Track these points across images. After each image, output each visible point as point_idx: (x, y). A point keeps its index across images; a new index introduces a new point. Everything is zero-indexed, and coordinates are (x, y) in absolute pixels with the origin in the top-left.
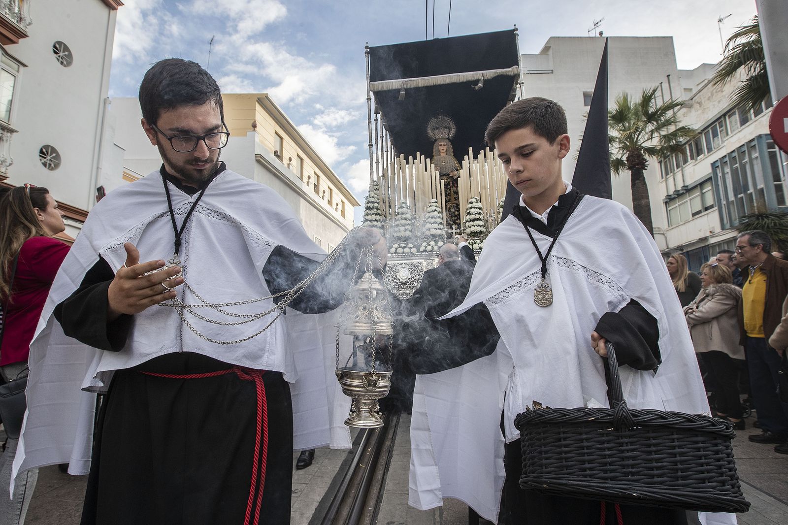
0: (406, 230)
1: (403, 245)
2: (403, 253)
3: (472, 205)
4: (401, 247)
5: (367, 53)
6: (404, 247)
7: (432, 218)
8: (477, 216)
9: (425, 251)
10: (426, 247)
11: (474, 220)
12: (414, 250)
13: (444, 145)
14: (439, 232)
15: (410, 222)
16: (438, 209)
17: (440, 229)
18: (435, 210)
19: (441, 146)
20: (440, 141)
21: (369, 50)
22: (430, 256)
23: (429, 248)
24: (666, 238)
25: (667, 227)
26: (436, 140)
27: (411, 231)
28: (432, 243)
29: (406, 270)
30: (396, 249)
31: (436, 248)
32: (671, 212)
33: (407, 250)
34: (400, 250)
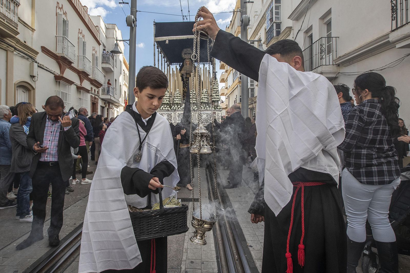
0: (166, 101)
2: (165, 109)
4: (164, 107)
5: (154, 24)
7: (177, 96)
10: (174, 108)
12: (169, 109)
13: (188, 61)
14: (179, 102)
15: (169, 98)
17: (179, 101)
18: (178, 94)
19: (187, 61)
20: (187, 59)
21: (155, 23)
22: (175, 111)
23: (175, 108)
26: (185, 59)
28: (176, 106)
29: (166, 116)
30: (163, 108)
31: (177, 108)
34: (164, 108)
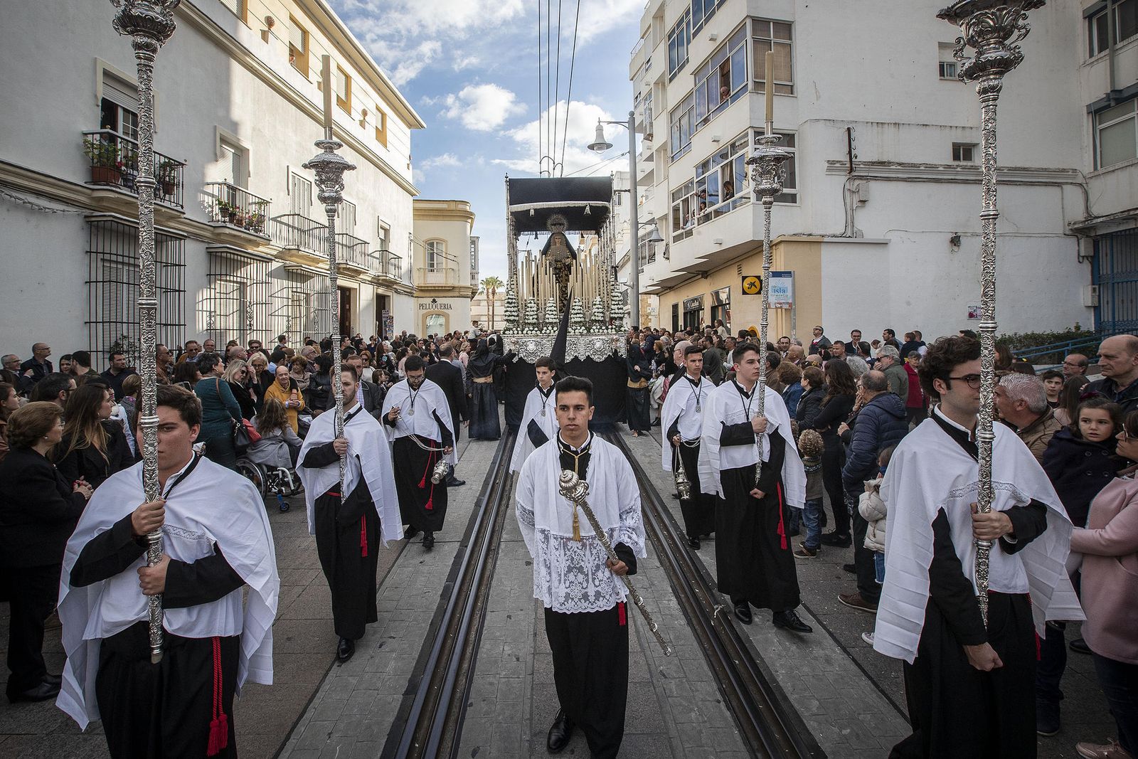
1: (531, 329)
3: (576, 304)
5: (506, 182)
6: (532, 331)
8: (579, 311)
9: (545, 333)
11: (576, 314)
16: (554, 305)
19: (557, 239)
20: (556, 234)
24: (1086, 193)
25: (1092, 170)
27: (536, 319)
32: (1104, 133)
33: (534, 332)
34: (529, 332)
